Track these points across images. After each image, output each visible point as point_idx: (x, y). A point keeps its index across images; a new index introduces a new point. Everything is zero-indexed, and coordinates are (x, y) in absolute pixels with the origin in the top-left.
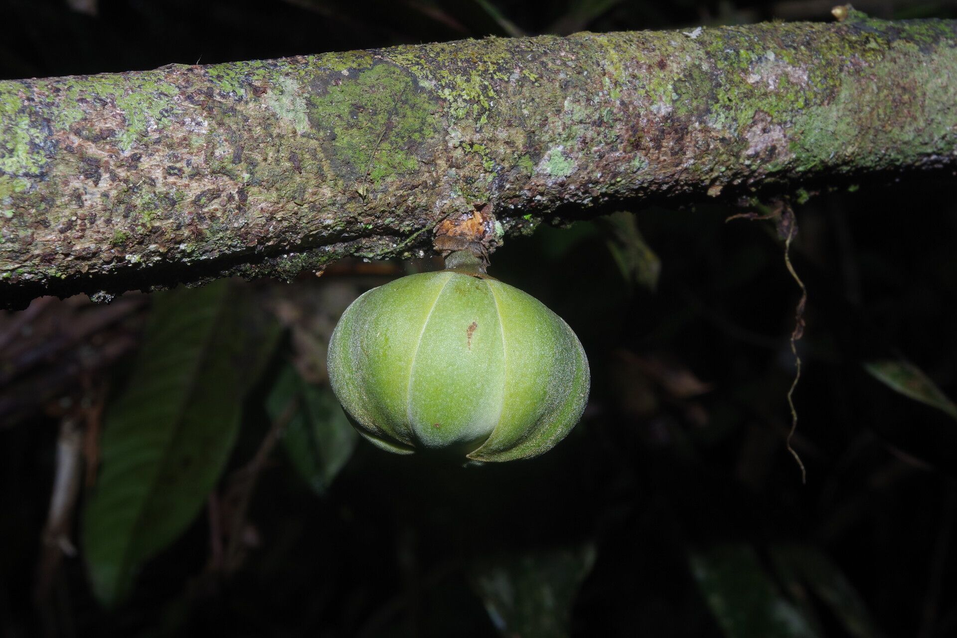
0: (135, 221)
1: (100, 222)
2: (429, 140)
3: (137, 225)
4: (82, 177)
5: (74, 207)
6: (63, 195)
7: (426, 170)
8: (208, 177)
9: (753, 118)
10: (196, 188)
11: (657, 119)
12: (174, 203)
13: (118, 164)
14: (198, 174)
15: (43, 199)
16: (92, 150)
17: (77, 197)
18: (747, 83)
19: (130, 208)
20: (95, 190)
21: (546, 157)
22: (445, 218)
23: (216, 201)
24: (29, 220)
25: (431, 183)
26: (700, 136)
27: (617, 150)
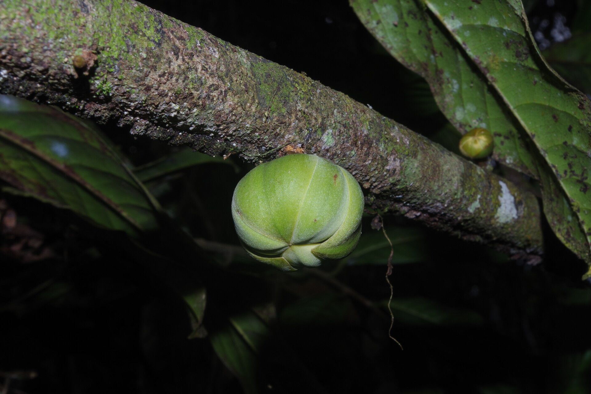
0: (186, 85)
1: (174, 79)
2: (291, 103)
3: (187, 88)
4: (173, 53)
5: (167, 66)
6: (165, 58)
7: (288, 116)
8: (216, 78)
9: (392, 151)
10: (210, 82)
11: (363, 135)
12: (202, 84)
13: (186, 54)
14: (213, 74)
15: (158, 56)
16: (178, 43)
17: (169, 62)
18: (390, 135)
19: (186, 78)
20: (176, 62)
21: (326, 133)
22: (288, 144)
23: (216, 91)
24: (150, 64)
25: (288, 124)
26: (375, 150)
27: (348, 143)
